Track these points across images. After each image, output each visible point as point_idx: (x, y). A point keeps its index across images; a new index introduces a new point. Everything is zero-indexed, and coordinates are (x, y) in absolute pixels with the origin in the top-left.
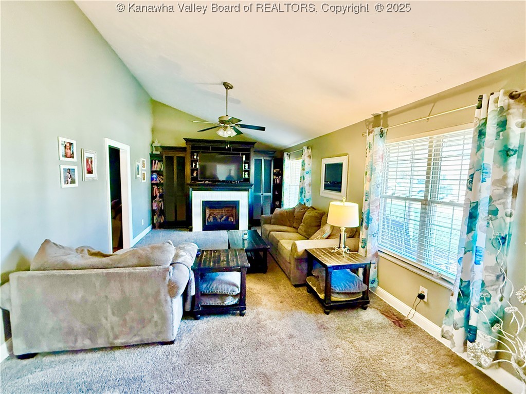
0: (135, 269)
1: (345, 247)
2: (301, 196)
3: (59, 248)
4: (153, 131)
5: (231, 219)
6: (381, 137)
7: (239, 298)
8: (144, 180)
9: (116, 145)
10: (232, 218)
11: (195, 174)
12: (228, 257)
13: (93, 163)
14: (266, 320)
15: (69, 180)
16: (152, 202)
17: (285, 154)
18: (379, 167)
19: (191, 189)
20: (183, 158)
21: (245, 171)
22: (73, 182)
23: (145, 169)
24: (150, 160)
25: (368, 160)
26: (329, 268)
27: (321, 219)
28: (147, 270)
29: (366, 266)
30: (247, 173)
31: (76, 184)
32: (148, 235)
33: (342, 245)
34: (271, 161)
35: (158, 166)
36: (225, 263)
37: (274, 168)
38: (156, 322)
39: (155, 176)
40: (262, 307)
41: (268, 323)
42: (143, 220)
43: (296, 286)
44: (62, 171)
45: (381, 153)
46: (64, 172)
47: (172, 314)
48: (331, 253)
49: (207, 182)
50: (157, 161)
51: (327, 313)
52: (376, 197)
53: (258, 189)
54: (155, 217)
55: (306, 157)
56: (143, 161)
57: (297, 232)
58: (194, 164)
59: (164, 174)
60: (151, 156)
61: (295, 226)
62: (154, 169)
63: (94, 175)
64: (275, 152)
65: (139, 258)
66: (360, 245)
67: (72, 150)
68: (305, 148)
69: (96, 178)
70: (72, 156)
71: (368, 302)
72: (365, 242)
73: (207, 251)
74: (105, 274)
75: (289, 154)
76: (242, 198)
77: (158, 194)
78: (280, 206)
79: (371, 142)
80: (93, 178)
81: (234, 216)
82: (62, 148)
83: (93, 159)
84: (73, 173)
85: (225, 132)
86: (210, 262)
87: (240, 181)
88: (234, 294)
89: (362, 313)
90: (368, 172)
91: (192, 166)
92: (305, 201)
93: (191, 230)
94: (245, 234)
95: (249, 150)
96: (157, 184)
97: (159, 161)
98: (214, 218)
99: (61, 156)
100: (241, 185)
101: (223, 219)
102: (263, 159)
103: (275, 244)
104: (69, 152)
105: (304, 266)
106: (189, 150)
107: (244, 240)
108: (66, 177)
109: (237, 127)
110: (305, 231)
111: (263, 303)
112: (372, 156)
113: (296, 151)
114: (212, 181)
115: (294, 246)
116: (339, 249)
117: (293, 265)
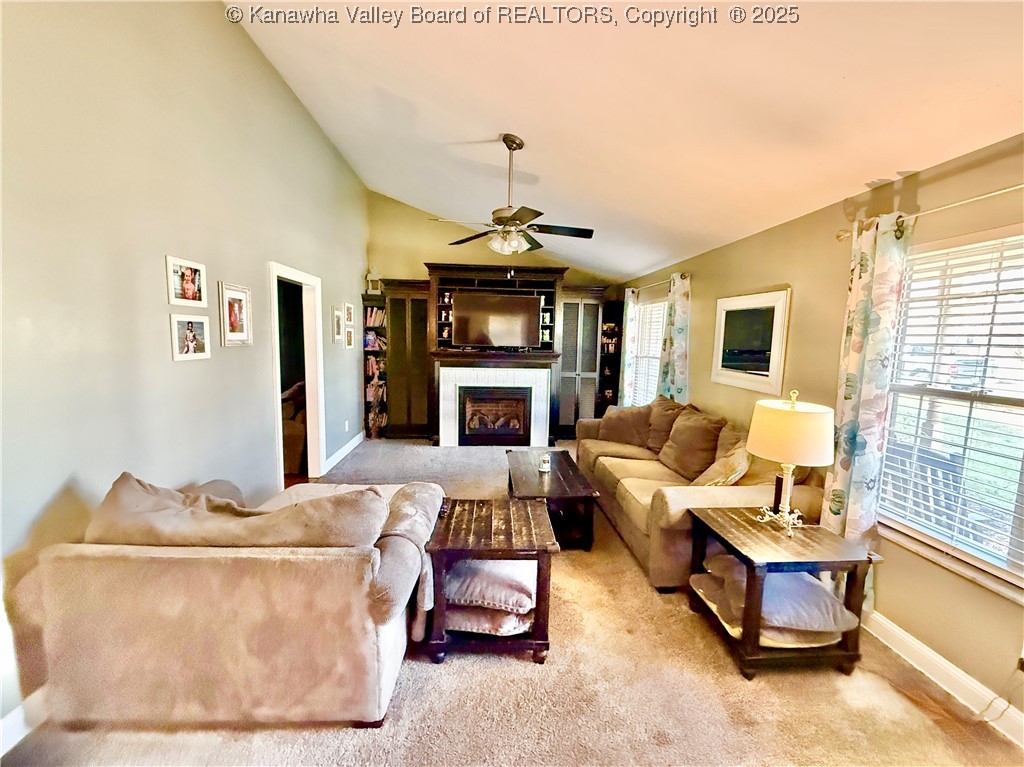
0: (297, 554)
1: (791, 512)
2: (664, 380)
3: (148, 492)
4: (370, 250)
5: (515, 424)
6: (898, 238)
7: (533, 621)
8: (350, 344)
9: (292, 275)
10: (516, 421)
11: (445, 334)
12: (508, 521)
13: (244, 311)
14: (596, 681)
15: (192, 345)
16: (366, 388)
17: (628, 292)
18: (888, 316)
19: (437, 364)
20: (425, 302)
21: (545, 328)
22: (200, 348)
23: (352, 323)
24: (362, 306)
25: (856, 298)
26: (759, 567)
27: (718, 436)
28: (321, 558)
29: (856, 567)
30: (548, 331)
31: (207, 354)
32: (356, 451)
33: (785, 506)
34: (597, 306)
35: (378, 318)
36: (502, 537)
37: (604, 322)
38: (342, 678)
39: (371, 336)
40: (584, 640)
41: (602, 690)
42: (347, 423)
43: (662, 590)
44: (175, 327)
45: (895, 278)
46: (179, 329)
47: (378, 661)
48: (753, 524)
49: (469, 350)
50: (375, 309)
51: (749, 677)
52: (879, 392)
53: (569, 365)
54: (371, 416)
55: (677, 296)
56: (349, 309)
57: (658, 460)
58: (444, 314)
59: (389, 334)
60: (364, 300)
61: (651, 445)
62: (370, 324)
63: (245, 335)
64: (606, 288)
65: (306, 525)
66: (826, 505)
67: (197, 284)
68: (676, 276)
69: (251, 342)
70: (197, 297)
71: (857, 658)
72: (840, 499)
73: (463, 502)
74: (229, 562)
75: (636, 291)
76: (538, 382)
77: (377, 373)
78: (615, 401)
79: (867, 250)
80: (243, 342)
81: (522, 419)
82: (175, 282)
83: (244, 303)
84: (199, 331)
85: (507, 243)
86: (467, 534)
87: (534, 348)
88: (521, 611)
89: (841, 682)
90: (855, 328)
91: (440, 318)
92: (673, 392)
93: (436, 443)
94: (544, 462)
95: (552, 285)
96: (376, 354)
97: (379, 308)
98: (482, 421)
99: (172, 295)
100: (536, 357)
101: (499, 423)
102: (583, 302)
103: (610, 487)
104: (191, 288)
105: (686, 548)
106: (434, 287)
107: (542, 473)
108: (183, 340)
109: (531, 233)
110: (677, 460)
111: (588, 631)
112: (868, 288)
113: (655, 286)
114: (477, 348)
115: (659, 499)
116: (776, 516)
117: (655, 543)
